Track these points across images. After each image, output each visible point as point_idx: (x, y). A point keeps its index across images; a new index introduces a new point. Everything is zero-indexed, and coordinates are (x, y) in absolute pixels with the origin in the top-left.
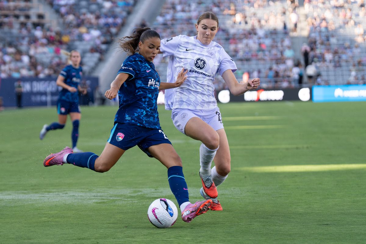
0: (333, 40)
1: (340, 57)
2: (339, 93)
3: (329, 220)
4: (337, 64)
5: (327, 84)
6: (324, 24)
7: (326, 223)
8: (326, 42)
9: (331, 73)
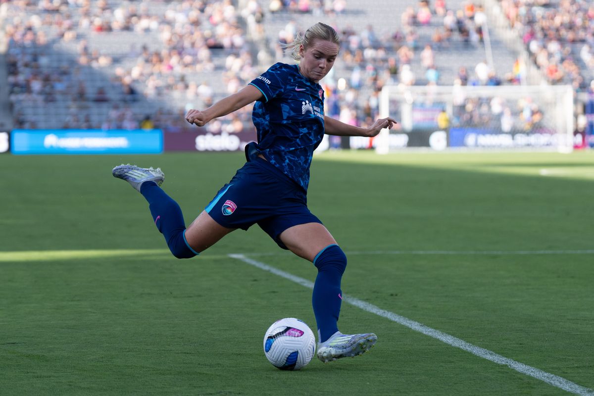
0: (44, 61)
1: (52, 87)
2: (51, 141)
3: (17, 337)
4: (49, 97)
5: (34, 127)
6: (29, 36)
7: (12, 341)
8: (33, 64)
9: (41, 111)
